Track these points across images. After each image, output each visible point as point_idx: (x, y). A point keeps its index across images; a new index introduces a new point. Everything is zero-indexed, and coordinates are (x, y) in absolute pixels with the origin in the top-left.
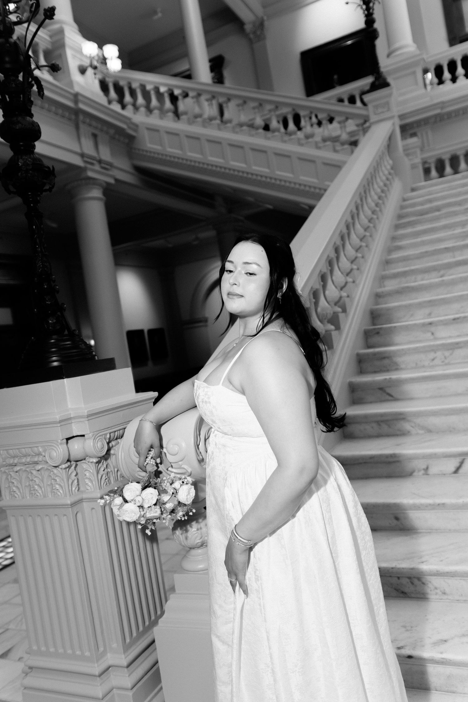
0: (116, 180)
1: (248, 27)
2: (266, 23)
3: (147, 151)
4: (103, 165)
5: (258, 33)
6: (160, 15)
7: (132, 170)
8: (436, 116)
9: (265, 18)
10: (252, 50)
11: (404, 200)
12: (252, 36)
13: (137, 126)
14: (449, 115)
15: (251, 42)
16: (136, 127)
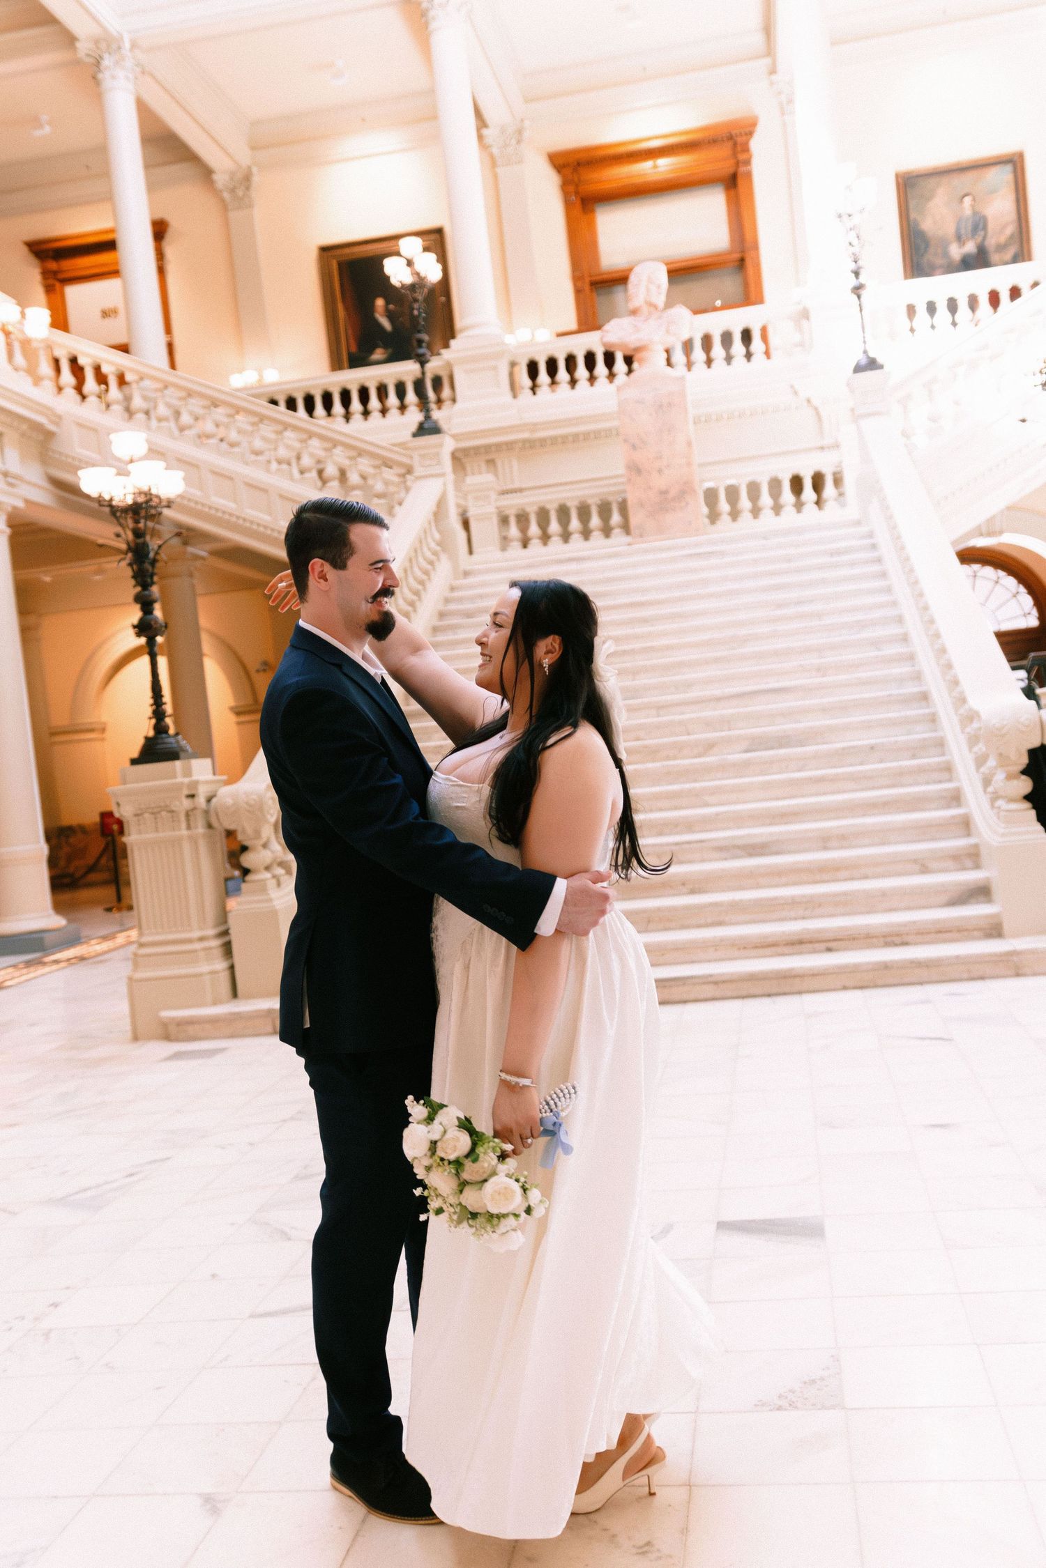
0: (27, 501)
1: (220, 179)
2: (256, 179)
3: (73, 458)
4: (10, 480)
5: (240, 193)
6: (47, 129)
7: (46, 484)
8: (525, 441)
9: (255, 170)
10: (226, 224)
11: (452, 589)
12: (226, 195)
13: (60, 417)
14: (543, 442)
15: (225, 208)
16: (58, 419)
